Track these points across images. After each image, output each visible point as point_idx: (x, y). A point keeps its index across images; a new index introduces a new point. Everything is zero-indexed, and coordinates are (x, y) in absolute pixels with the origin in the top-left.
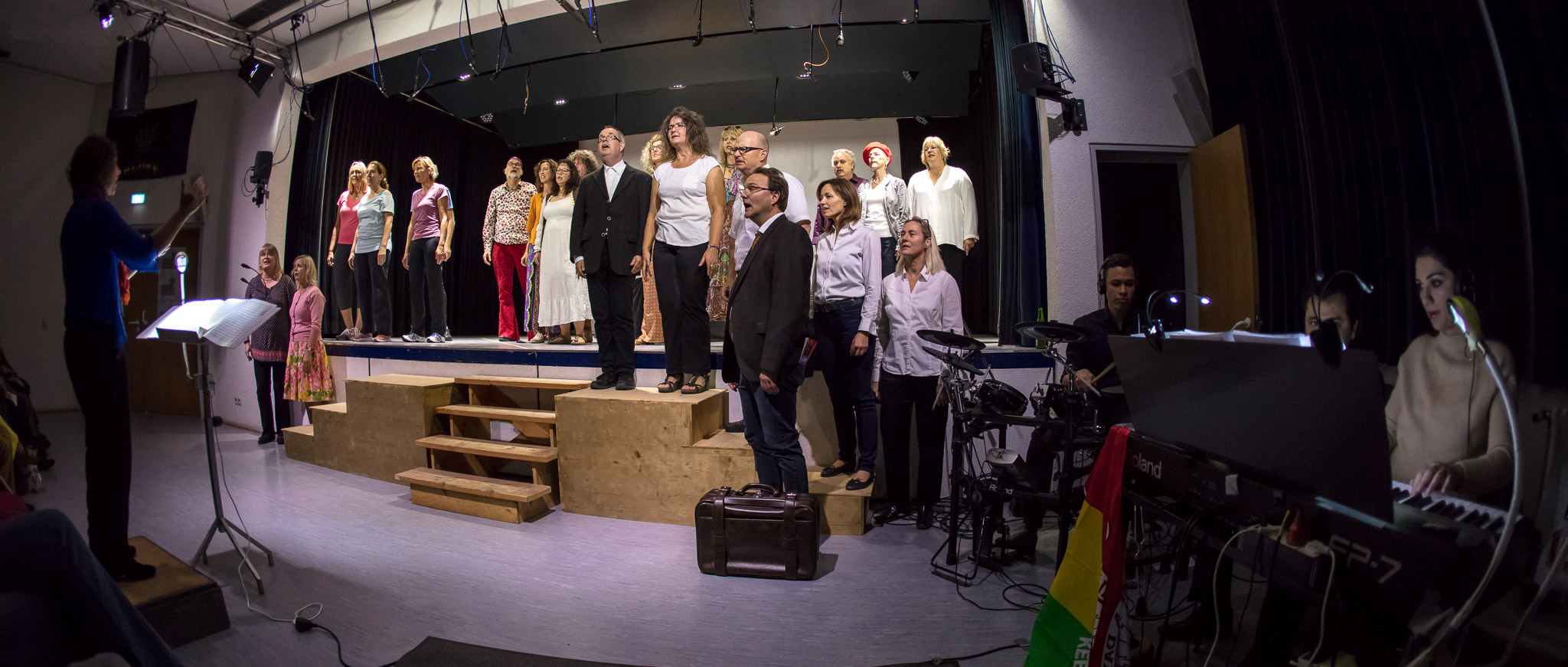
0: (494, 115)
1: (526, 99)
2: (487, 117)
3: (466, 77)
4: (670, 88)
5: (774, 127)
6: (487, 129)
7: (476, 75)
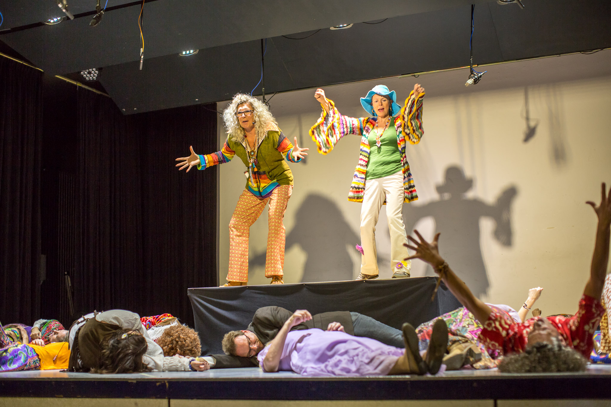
0: (99, 69)
1: (142, 50)
2: (90, 73)
3: (55, 20)
4: (332, 28)
5: (472, 73)
6: (90, 89)
7: (68, 18)
